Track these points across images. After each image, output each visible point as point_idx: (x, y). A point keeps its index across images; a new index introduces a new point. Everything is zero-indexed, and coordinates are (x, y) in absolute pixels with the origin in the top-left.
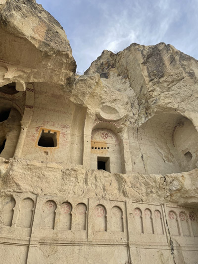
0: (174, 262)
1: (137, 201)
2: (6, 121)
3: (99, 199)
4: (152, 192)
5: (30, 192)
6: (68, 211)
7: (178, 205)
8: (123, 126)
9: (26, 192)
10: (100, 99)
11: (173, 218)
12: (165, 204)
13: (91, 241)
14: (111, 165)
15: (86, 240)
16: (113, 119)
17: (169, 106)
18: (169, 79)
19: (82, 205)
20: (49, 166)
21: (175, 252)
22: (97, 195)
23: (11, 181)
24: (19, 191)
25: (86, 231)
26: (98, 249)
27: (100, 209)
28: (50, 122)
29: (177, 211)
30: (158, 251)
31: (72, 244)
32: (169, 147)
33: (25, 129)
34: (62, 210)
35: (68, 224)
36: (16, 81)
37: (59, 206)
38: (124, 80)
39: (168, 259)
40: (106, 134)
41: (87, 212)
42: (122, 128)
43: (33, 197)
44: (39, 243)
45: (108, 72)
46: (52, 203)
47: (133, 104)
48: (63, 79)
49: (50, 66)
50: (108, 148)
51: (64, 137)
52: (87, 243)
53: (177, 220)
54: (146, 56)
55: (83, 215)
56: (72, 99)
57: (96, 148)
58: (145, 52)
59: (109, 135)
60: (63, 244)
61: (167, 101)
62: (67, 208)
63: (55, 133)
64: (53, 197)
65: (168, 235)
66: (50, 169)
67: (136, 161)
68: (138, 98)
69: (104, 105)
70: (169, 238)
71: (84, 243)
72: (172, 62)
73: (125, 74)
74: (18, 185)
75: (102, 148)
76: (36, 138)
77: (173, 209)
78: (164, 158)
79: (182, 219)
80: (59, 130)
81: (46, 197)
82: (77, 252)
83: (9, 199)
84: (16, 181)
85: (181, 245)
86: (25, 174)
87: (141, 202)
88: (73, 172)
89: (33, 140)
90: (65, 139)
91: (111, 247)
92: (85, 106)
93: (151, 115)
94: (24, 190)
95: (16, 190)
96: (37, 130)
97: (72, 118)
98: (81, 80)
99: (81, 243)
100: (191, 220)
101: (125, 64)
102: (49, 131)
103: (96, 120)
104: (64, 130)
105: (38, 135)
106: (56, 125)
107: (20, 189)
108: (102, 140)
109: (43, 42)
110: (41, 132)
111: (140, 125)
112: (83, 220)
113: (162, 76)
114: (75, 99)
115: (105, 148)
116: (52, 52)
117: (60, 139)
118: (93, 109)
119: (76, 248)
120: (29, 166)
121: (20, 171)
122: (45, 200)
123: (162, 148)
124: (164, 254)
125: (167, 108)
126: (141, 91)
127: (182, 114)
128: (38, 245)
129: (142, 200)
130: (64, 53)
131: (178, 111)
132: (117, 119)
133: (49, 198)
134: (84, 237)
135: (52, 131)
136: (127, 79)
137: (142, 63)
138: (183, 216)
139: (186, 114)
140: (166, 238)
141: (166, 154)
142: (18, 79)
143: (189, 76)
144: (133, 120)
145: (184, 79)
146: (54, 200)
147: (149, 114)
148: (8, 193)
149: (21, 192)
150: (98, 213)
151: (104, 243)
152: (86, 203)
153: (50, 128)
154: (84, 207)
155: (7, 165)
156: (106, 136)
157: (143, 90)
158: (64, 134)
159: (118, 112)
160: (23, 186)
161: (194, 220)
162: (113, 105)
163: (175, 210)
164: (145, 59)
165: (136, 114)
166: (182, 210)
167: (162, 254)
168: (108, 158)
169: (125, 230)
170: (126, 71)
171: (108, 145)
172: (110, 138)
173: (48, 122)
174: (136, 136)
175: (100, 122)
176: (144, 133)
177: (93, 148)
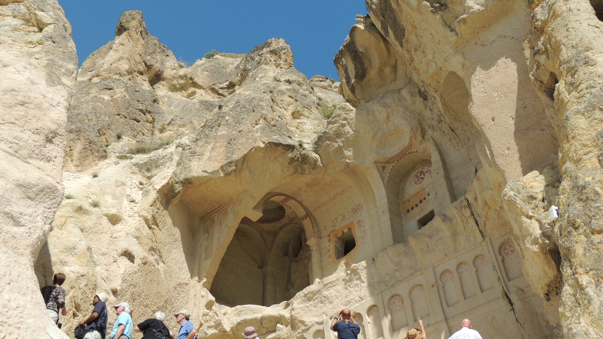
0: (517, 321)
1: (441, 261)
2: (301, 252)
3: (390, 290)
5: (316, 323)
9: (313, 325)
11: (513, 251)
16: (405, 146)
19: (374, 308)
21: (518, 305)
22: (387, 285)
23: (297, 321)
27: (396, 301)
28: (339, 217)
30: (486, 317)
36: (244, 216)
39: (505, 321)
40: (421, 173)
42: (425, 149)
50: (429, 195)
51: (360, 226)
55: (378, 319)
57: (412, 209)
59: (425, 169)
63: (349, 228)
74: (303, 322)
75: (421, 202)
76: (331, 251)
77: (505, 238)
80: (352, 220)
85: (525, 289)
86: (307, 307)
87: (447, 259)
89: (329, 257)
90: (362, 228)
93: (437, 99)
94: (310, 324)
95: (304, 328)
96: (329, 240)
102: (343, 231)
104: (358, 216)
105: (332, 246)
106: (347, 215)
107: (306, 326)
108: (417, 187)
109: (225, 165)
110: (335, 239)
112: (380, 325)
115: (424, 199)
117: (357, 233)
121: (302, 305)
124: (496, 317)
125: (431, 76)
129: (446, 255)
130: (253, 151)
131: (444, 69)
132: (407, 141)
135: (345, 227)
147: (434, 97)
148: (299, 335)
149: (308, 329)
150: (396, 307)
153: (341, 226)
155: (289, 306)
158: (359, 221)
160: (308, 320)
167: (494, 318)
171: (427, 190)
172: (427, 175)
173: (336, 219)
174: (457, 140)
175: (394, 164)
176: (467, 125)
177: (408, 211)
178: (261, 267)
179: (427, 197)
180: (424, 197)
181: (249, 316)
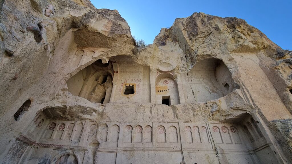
0: (219, 162)
1: (187, 121)
2: (105, 83)
3: (160, 122)
4: (198, 114)
5: (116, 121)
6: (140, 131)
7: (220, 122)
8: (176, 74)
9: (114, 121)
10: (158, 59)
11: (217, 131)
12: (209, 122)
13: (156, 149)
14: (171, 101)
15: (152, 148)
16: (169, 70)
17: (205, 53)
18: (202, 36)
19: (149, 127)
20: (127, 105)
21: (220, 155)
22: (158, 120)
23: (105, 115)
24: (110, 121)
25: (152, 143)
26: (161, 154)
27: (161, 129)
28: (130, 79)
29: (220, 126)
30: (205, 155)
31: (143, 151)
32: (214, 83)
33: (115, 85)
34: (136, 131)
35: (141, 139)
36: (101, 58)
37: (134, 128)
38: (175, 44)
39: (214, 160)
40: (167, 81)
41: (152, 131)
42: (176, 75)
43: (118, 124)
44: (123, 151)
45: (165, 42)
46: (130, 127)
47: (182, 58)
48: (129, 51)
49: (118, 45)
50: (169, 90)
51: (138, 87)
52: (153, 150)
53: (220, 133)
54: (185, 24)
55: (150, 133)
56: (139, 63)
57: (160, 91)
58: (184, 23)
59: (169, 81)
60: (137, 151)
61: (202, 50)
62: (140, 130)
63: (133, 85)
64: (130, 123)
65: (213, 143)
66: (128, 107)
67: (188, 96)
68: (185, 53)
69: (161, 62)
70: (213, 145)
71: (151, 150)
72: (203, 23)
73: (175, 40)
74: (109, 118)
75: (165, 91)
76: (122, 90)
77: (216, 125)
78: (210, 91)
79: (225, 132)
80: (135, 83)
81: (125, 124)
82: (147, 156)
83: (105, 126)
84: (108, 116)
85: (224, 150)
86: (113, 111)
87: (190, 122)
88: (142, 107)
89: (120, 91)
90: (139, 88)
91: (170, 153)
92: (148, 65)
93: (194, 63)
94: (112, 120)
95: (108, 120)
96: (122, 85)
97: (142, 74)
98: (143, 50)
99: (149, 150)
100: (233, 132)
101: (174, 33)
102: (130, 85)
103: (157, 73)
104: (138, 83)
105: (123, 88)
106: (133, 80)
107: (110, 120)
108: (164, 85)
109: (110, 32)
110: (125, 86)
111: (189, 71)
112: (150, 136)
113: (198, 35)
114: (141, 62)
115: (167, 90)
116: (117, 37)
117: (136, 89)
118: (154, 66)
119: (146, 153)
120: (115, 106)
121: (110, 109)
122: (125, 125)
123: (208, 84)
124: (210, 157)
125: (204, 55)
126: (186, 48)
127: (215, 57)
128: (123, 152)
129: (190, 120)
130: (124, 35)
131: (212, 56)
132: (172, 69)
133: (128, 124)
134: (151, 146)
135: (131, 84)
136: (177, 43)
137: (183, 30)
138: (225, 129)
139: (218, 57)
140: (211, 145)
141: (211, 88)
142: (101, 56)
143: (216, 30)
144: (183, 69)
145: (213, 33)
146: (131, 125)
147: (194, 62)
148: (104, 123)
149: (111, 122)
150: (160, 131)
151: (164, 150)
152: (151, 126)
153: (130, 83)
154: (151, 128)
155: (103, 107)
156: (167, 82)
157: (187, 47)
158: (138, 85)
159: (171, 65)
160: (112, 118)
161: (235, 132)
162: (168, 61)
163: (218, 126)
164: (185, 26)
165: (185, 64)
166: (223, 125)
167: (209, 157)
168: (169, 97)
169: (179, 141)
170: (175, 38)
171: (169, 88)
172: (169, 83)
173: (128, 79)
174: (187, 79)
175: (161, 74)
176: (193, 76)
177: (158, 91)
178: (84, 80)
179: (168, 90)
180: (166, 89)
181: (82, 104)
